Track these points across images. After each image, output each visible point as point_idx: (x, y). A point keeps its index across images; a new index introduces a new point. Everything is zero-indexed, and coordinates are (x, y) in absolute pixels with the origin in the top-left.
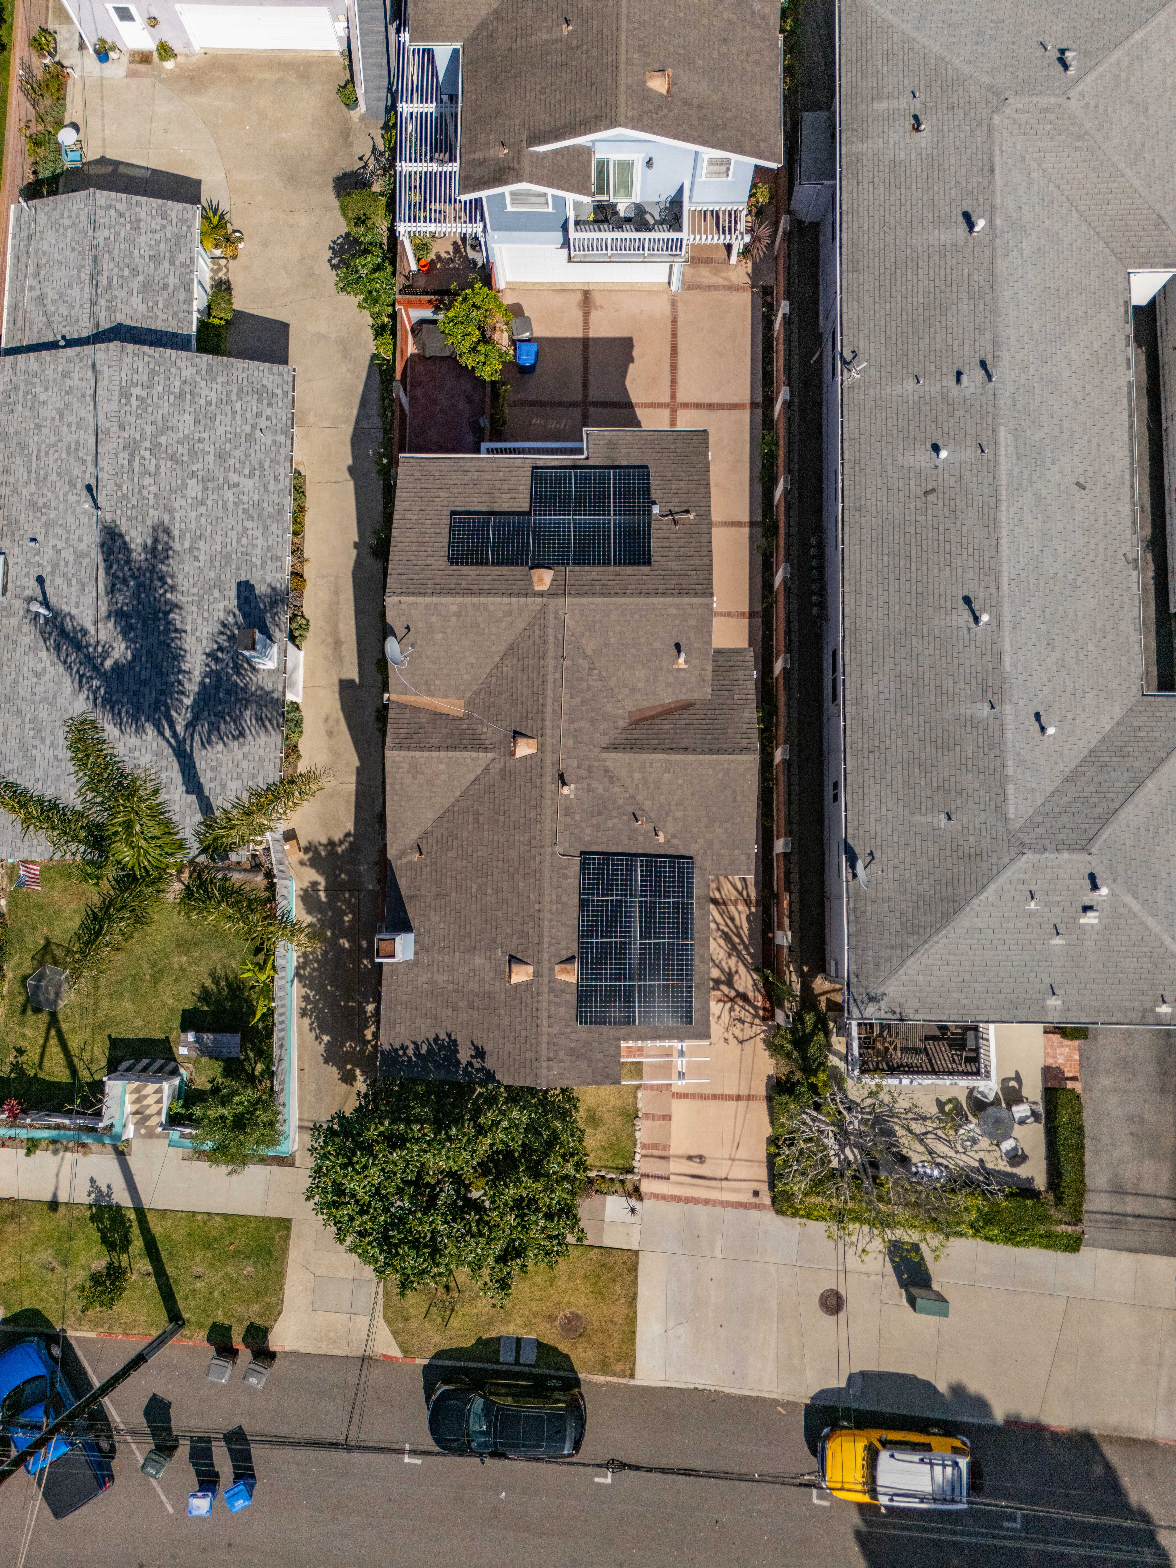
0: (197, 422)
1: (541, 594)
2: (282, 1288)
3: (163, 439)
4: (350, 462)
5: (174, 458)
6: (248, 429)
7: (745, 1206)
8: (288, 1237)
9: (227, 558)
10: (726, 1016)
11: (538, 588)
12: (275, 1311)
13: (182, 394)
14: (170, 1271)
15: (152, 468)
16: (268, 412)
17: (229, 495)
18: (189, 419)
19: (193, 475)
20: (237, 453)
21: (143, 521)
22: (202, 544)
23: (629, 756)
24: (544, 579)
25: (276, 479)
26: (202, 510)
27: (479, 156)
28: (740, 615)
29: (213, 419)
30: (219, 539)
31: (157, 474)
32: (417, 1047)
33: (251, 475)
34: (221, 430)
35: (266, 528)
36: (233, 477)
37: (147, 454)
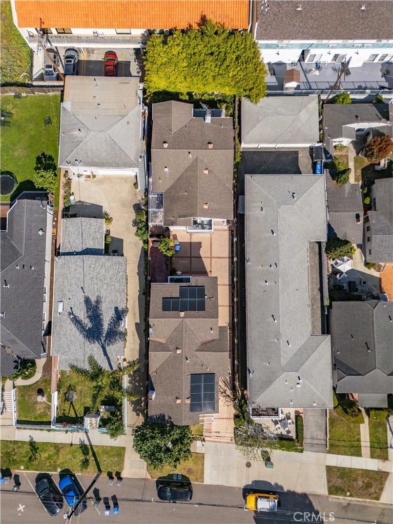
0: (106, 271)
1: (182, 318)
2: (124, 463)
3: (98, 276)
4: (137, 271)
5: (101, 280)
6: (116, 272)
7: (229, 443)
8: (125, 451)
9: (112, 302)
10: (224, 400)
11: (181, 316)
12: (122, 468)
13: (102, 265)
14: (98, 460)
15: (96, 283)
16: (121, 267)
17: (113, 287)
18: (104, 271)
19: (105, 283)
20: (114, 278)
21: (94, 295)
22: (107, 299)
23: (201, 352)
24: (182, 314)
25: (123, 283)
26: (107, 291)
27: (168, 218)
28: (227, 306)
29: (109, 271)
30: (110, 297)
31: (97, 284)
32: (156, 416)
33: (117, 282)
34: (111, 273)
35: (121, 294)
36: (113, 283)
37: (95, 280)
